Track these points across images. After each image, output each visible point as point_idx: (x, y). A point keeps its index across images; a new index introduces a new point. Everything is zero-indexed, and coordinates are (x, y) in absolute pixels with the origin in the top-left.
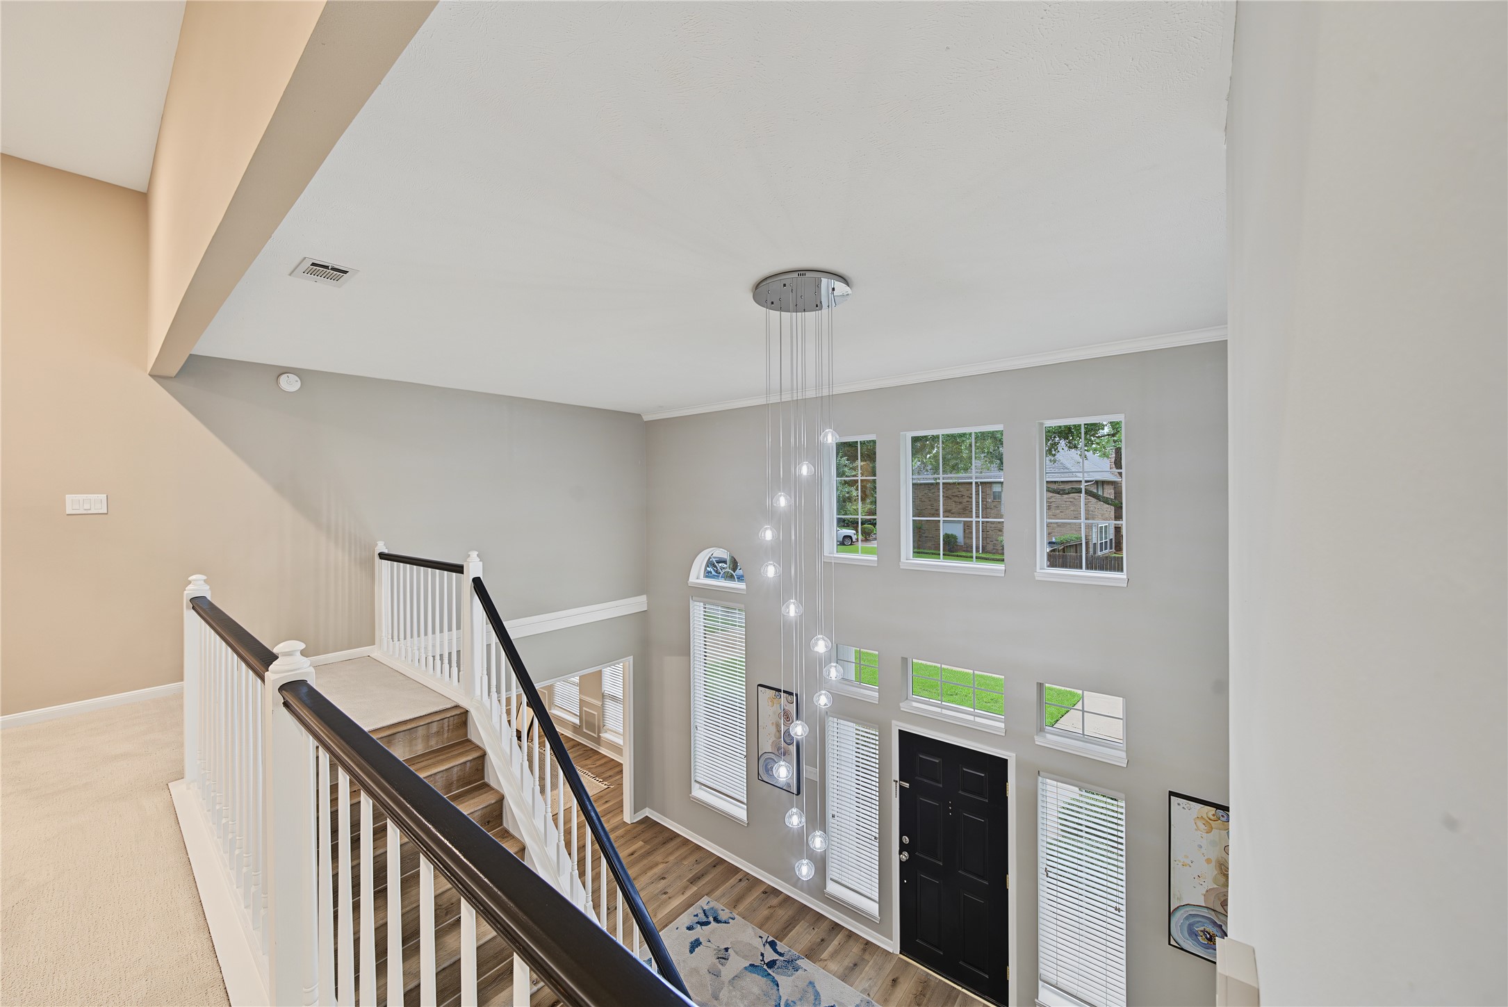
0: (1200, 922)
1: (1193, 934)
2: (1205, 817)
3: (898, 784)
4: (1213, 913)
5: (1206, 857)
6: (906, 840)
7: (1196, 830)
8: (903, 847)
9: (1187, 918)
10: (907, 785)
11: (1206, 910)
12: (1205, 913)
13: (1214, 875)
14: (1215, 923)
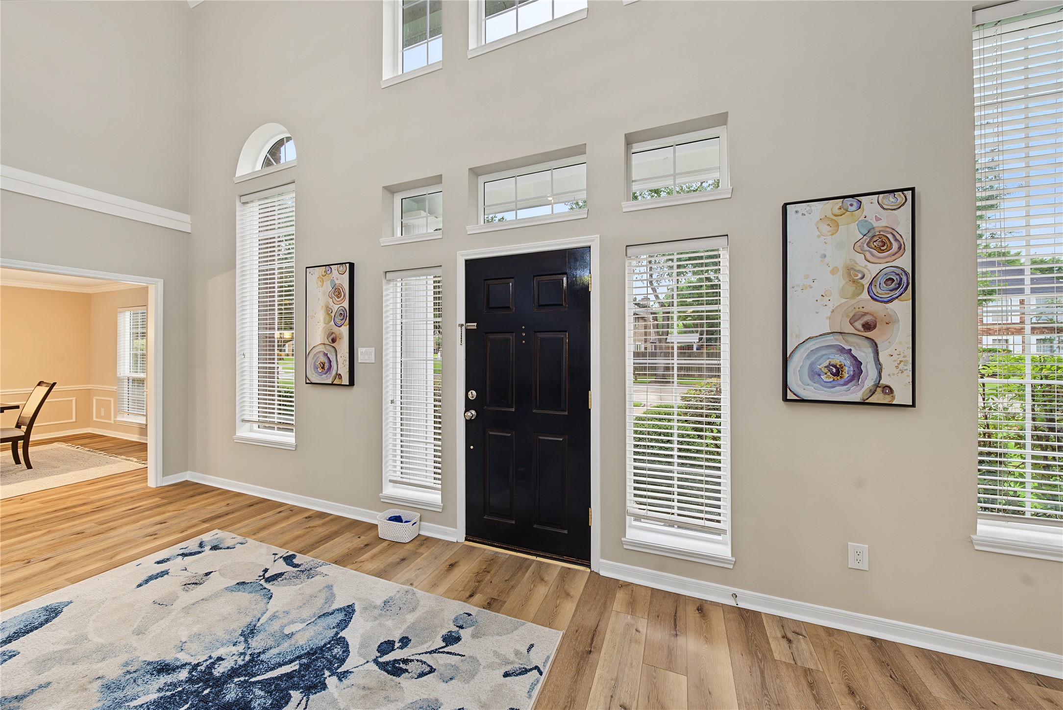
0: (824, 355)
1: (815, 374)
2: (830, 215)
3: (464, 328)
4: (840, 337)
5: (831, 268)
6: (473, 394)
7: (818, 237)
8: (469, 405)
9: (808, 357)
10: (473, 325)
11: (831, 337)
12: (831, 340)
13: (841, 286)
14: (842, 350)
